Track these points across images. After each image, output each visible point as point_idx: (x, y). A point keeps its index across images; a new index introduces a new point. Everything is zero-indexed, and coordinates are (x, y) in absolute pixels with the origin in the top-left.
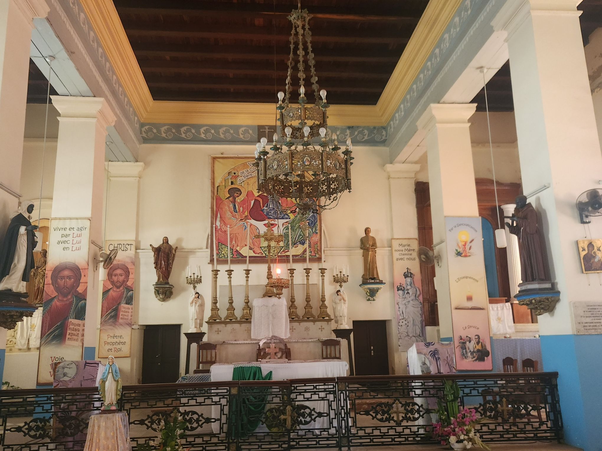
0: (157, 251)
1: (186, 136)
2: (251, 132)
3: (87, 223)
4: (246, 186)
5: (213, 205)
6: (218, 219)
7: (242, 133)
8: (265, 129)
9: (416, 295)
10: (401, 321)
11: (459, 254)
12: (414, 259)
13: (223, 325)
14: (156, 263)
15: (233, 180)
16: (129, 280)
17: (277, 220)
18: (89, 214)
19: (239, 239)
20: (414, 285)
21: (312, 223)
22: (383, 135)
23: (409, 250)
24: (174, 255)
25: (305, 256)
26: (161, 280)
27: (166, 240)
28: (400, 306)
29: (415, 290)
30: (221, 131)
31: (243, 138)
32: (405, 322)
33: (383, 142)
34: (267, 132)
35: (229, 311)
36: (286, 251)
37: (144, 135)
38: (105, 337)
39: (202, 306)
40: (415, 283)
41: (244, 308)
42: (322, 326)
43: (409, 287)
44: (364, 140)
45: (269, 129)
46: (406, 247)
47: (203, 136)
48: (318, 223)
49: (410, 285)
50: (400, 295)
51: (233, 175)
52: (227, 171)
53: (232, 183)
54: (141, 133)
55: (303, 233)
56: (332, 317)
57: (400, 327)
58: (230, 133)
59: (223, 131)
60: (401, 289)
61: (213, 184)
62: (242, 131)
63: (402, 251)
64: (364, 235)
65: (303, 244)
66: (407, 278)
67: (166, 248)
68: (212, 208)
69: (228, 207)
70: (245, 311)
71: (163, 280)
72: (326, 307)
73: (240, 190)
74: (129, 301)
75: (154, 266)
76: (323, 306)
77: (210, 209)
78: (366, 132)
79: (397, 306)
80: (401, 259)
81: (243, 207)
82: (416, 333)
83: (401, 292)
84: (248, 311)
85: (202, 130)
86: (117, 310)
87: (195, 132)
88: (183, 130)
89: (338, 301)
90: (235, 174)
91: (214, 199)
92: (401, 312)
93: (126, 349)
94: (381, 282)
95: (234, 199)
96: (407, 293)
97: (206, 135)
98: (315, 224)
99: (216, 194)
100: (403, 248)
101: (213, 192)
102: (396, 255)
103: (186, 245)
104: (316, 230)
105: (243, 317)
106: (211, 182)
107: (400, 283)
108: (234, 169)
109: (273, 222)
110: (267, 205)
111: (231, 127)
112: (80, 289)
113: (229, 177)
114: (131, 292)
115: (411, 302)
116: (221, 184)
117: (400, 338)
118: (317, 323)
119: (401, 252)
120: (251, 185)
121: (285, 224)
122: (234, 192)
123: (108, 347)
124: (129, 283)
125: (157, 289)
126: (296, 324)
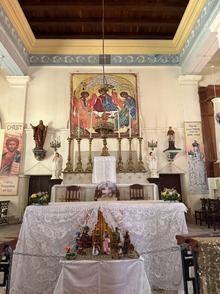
1: (56, 61)
2: (95, 58)
4: (92, 91)
5: (72, 102)
6: (75, 111)
7: (90, 59)
8: (104, 57)
9: (201, 158)
10: (191, 174)
12: (199, 135)
13: (74, 174)
14: (35, 136)
15: (84, 87)
16: (19, 147)
17: (111, 111)
19: (87, 123)
20: (199, 151)
21: (133, 113)
22: (177, 60)
23: (196, 129)
24: (46, 131)
25: (129, 133)
26: (38, 147)
28: (191, 165)
29: (200, 154)
30: (77, 58)
31: (90, 62)
32: (194, 175)
33: (177, 64)
34: (105, 59)
35: (78, 165)
36: (117, 130)
37: (31, 61)
38: (2, 182)
39: (61, 162)
40: (200, 150)
41: (88, 163)
42: (140, 176)
43: (196, 153)
44: (165, 62)
45: (106, 56)
46: (194, 128)
47: (66, 61)
48: (137, 113)
49: (197, 151)
50: (191, 158)
51: (84, 84)
52: (80, 82)
53: (83, 89)
54: (29, 60)
55: (127, 119)
56: (147, 170)
57: (191, 178)
58: (82, 59)
59: (78, 58)
60: (191, 154)
61: (72, 89)
62: (90, 58)
63: (191, 129)
65: (127, 126)
66: (195, 147)
67: (41, 127)
68: (71, 104)
69: (80, 103)
70: (89, 165)
71: (39, 147)
72: (143, 163)
73: (88, 93)
74: (18, 160)
75: (33, 138)
76: (141, 162)
77: (70, 105)
78: (166, 58)
79: (189, 164)
80: (191, 135)
81: (90, 104)
82: (201, 182)
83: (191, 156)
84: (91, 165)
85: (66, 58)
86: (10, 166)
87: (62, 59)
88: (54, 58)
89: (150, 159)
90: (85, 83)
91: (72, 98)
92: (191, 169)
93: (14, 190)
95: (85, 98)
96: (195, 156)
97: (68, 60)
98: (134, 114)
99: (73, 95)
100: (192, 128)
101: (71, 94)
102: (187, 132)
103: (55, 126)
104: (135, 117)
105: (87, 169)
106: (71, 88)
107: (191, 150)
108: (85, 80)
109: (108, 113)
110: (105, 102)
111: (83, 56)
113: (81, 85)
114: (20, 155)
115: (198, 162)
116: (76, 90)
117: (191, 185)
118: (137, 174)
119: (190, 131)
120: (95, 90)
121: (116, 114)
122: (84, 94)
123: (3, 189)
124: (18, 150)
125: (34, 152)
126: (122, 174)
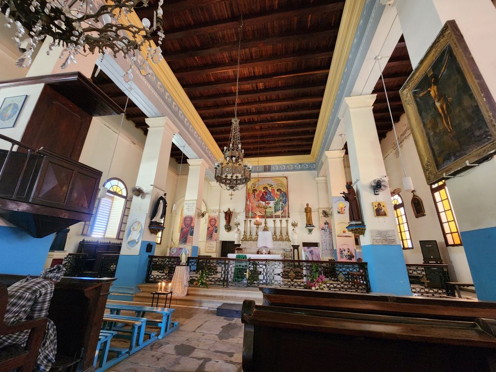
0: (226, 213)
2: (261, 168)
3: (195, 202)
6: (248, 201)
7: (258, 169)
9: (330, 232)
11: (339, 213)
13: (247, 241)
14: (225, 217)
16: (216, 224)
17: (271, 201)
18: (196, 199)
22: (314, 167)
24: (232, 215)
26: (227, 224)
27: (229, 209)
29: (330, 230)
31: (258, 171)
33: (314, 169)
34: (267, 168)
35: (250, 236)
36: (274, 213)
38: (208, 245)
39: (240, 234)
41: (255, 235)
42: (287, 243)
45: (268, 166)
49: (328, 228)
55: (281, 206)
61: (247, 188)
64: (306, 207)
65: (281, 211)
67: (229, 212)
69: (252, 196)
73: (256, 190)
74: (216, 231)
75: (224, 219)
76: (287, 235)
77: (245, 198)
78: (307, 165)
79: (322, 236)
82: (330, 249)
83: (323, 231)
84: (257, 236)
86: (212, 235)
90: (255, 184)
92: (323, 239)
93: (214, 250)
94: (313, 226)
95: (255, 193)
96: (326, 231)
98: (286, 202)
101: (247, 191)
103: (236, 211)
104: (286, 205)
105: (255, 239)
107: (323, 227)
108: (255, 182)
110: (267, 195)
111: (254, 167)
112: (192, 225)
113: (253, 185)
114: (217, 228)
115: (328, 235)
118: (285, 242)
121: (274, 203)
122: (254, 191)
123: (208, 248)
126: (275, 242)
